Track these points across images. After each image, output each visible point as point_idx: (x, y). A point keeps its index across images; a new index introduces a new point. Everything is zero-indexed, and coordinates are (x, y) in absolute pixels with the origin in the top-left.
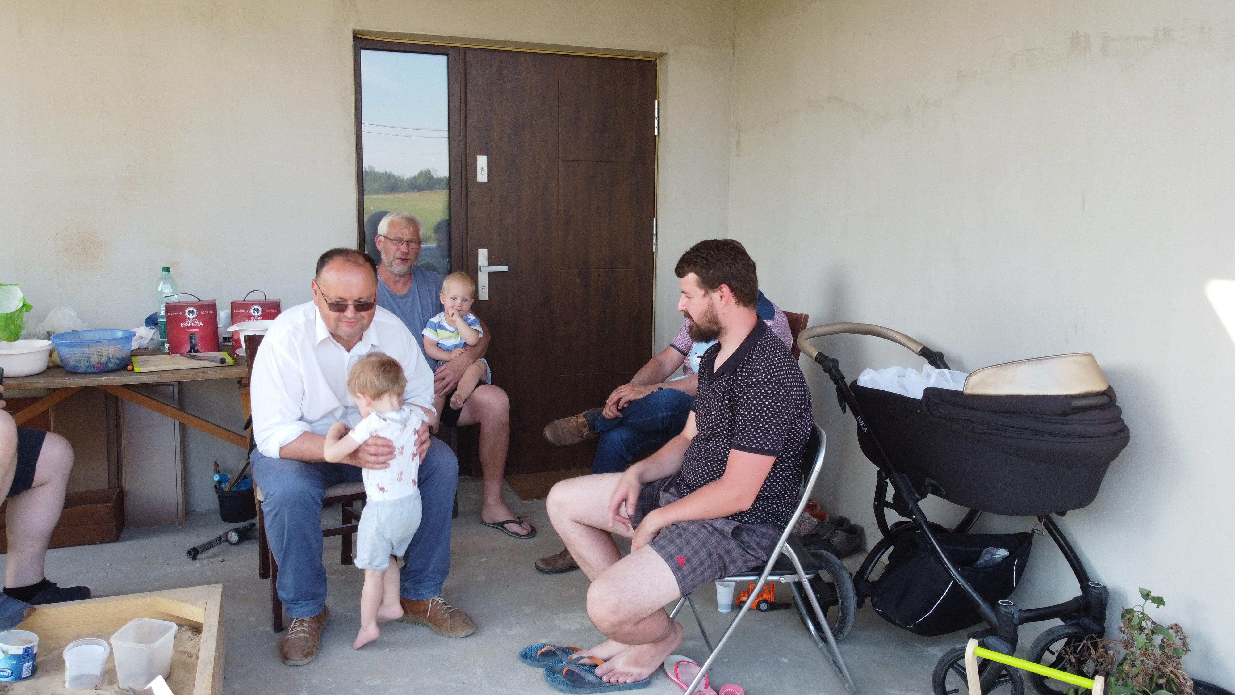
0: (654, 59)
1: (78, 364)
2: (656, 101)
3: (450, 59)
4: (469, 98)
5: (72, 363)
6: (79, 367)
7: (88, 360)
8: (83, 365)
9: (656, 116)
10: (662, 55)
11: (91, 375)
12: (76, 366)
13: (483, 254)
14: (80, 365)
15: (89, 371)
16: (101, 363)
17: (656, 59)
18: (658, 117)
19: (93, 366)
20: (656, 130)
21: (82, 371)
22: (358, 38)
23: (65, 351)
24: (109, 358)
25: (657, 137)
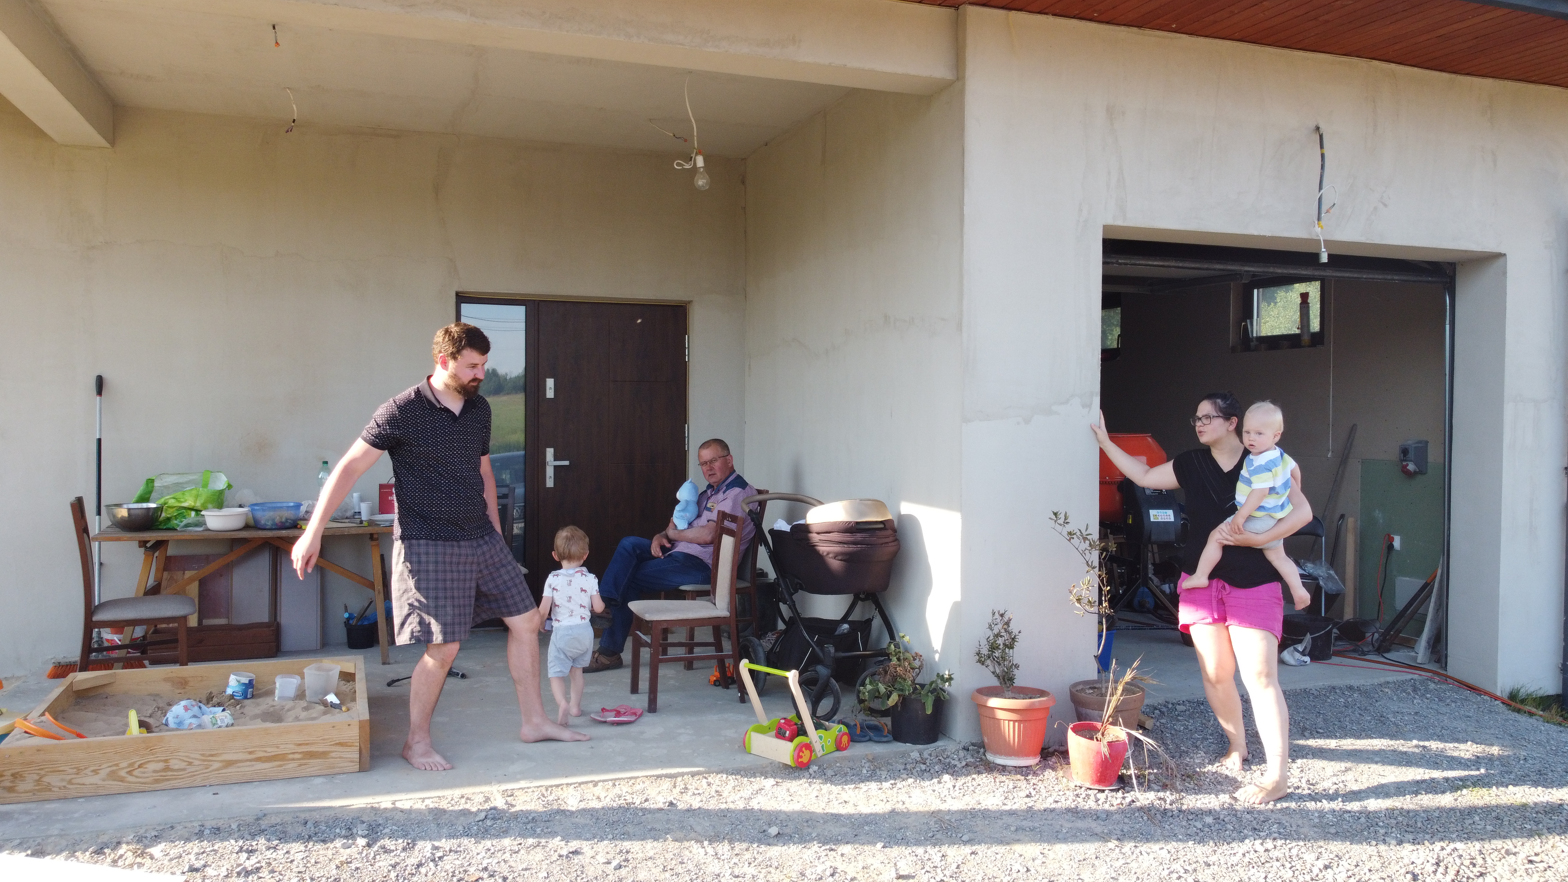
2: (685, 336)
3: (528, 309)
4: (541, 336)
5: (260, 523)
7: (273, 520)
8: (267, 524)
9: (685, 347)
10: (690, 302)
11: (275, 530)
13: (550, 452)
15: (274, 527)
16: (281, 522)
17: (686, 305)
18: (688, 348)
19: (276, 524)
20: (685, 357)
21: (269, 527)
22: (459, 295)
23: (259, 514)
24: (287, 519)
25: (686, 363)
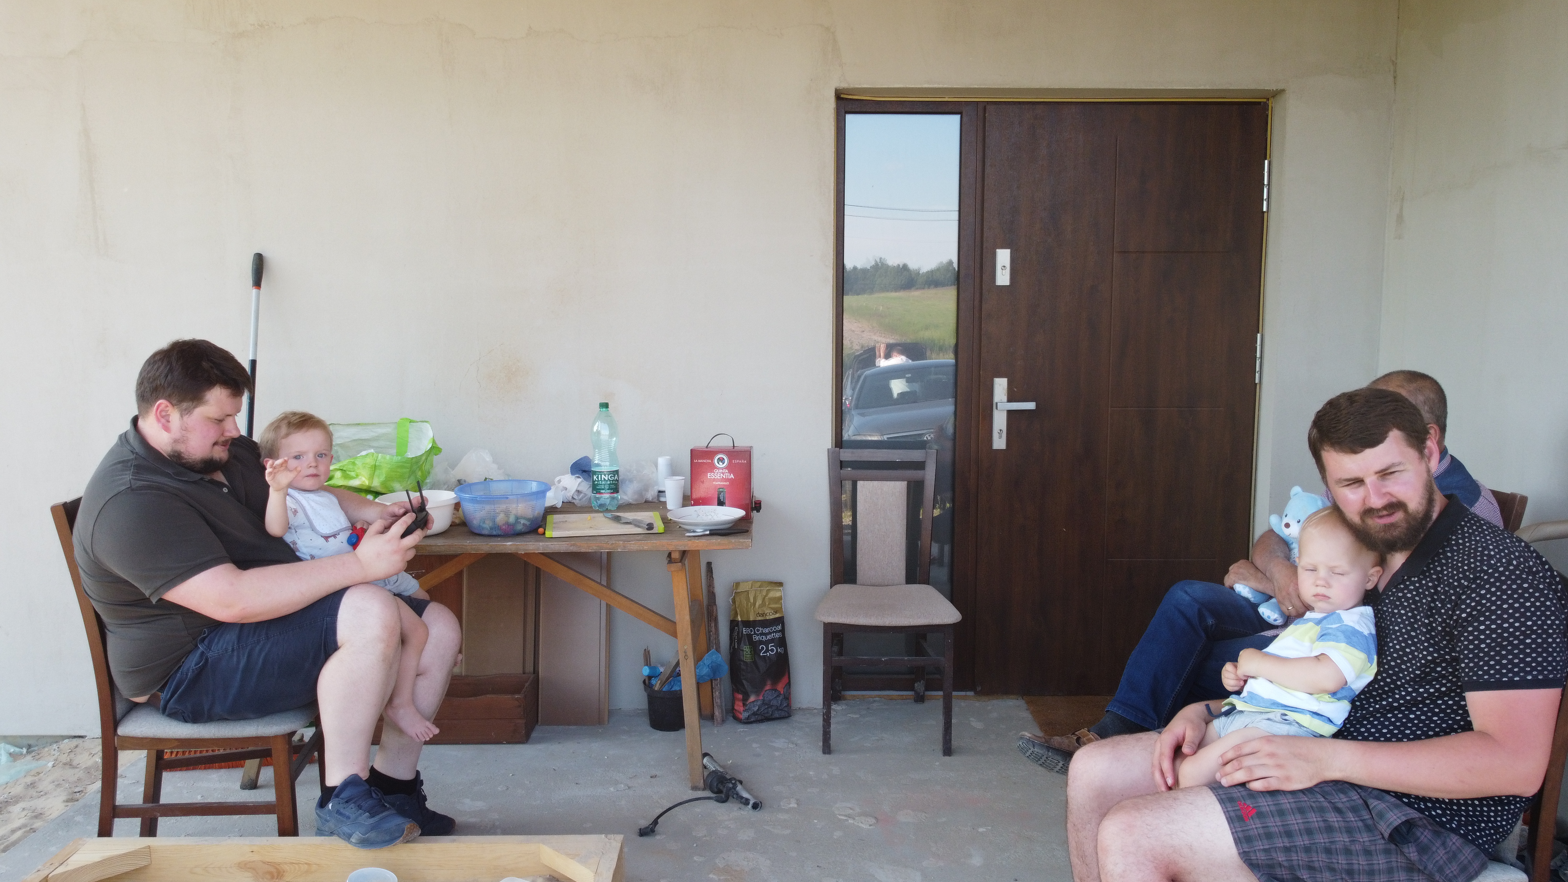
0: (1265, 100)
1: (481, 524)
2: (1266, 162)
3: (965, 119)
4: (988, 170)
5: (475, 522)
6: (483, 528)
7: (494, 519)
8: (487, 526)
9: (1266, 182)
10: (1277, 94)
11: (496, 539)
12: (480, 526)
13: (1001, 385)
14: (485, 526)
15: (495, 533)
16: (508, 524)
17: (1268, 99)
18: (1269, 184)
19: (499, 528)
20: (1265, 203)
21: (486, 532)
22: (843, 99)
23: (469, 508)
24: (517, 518)
25: (1266, 215)
